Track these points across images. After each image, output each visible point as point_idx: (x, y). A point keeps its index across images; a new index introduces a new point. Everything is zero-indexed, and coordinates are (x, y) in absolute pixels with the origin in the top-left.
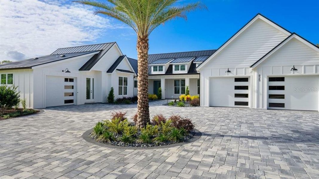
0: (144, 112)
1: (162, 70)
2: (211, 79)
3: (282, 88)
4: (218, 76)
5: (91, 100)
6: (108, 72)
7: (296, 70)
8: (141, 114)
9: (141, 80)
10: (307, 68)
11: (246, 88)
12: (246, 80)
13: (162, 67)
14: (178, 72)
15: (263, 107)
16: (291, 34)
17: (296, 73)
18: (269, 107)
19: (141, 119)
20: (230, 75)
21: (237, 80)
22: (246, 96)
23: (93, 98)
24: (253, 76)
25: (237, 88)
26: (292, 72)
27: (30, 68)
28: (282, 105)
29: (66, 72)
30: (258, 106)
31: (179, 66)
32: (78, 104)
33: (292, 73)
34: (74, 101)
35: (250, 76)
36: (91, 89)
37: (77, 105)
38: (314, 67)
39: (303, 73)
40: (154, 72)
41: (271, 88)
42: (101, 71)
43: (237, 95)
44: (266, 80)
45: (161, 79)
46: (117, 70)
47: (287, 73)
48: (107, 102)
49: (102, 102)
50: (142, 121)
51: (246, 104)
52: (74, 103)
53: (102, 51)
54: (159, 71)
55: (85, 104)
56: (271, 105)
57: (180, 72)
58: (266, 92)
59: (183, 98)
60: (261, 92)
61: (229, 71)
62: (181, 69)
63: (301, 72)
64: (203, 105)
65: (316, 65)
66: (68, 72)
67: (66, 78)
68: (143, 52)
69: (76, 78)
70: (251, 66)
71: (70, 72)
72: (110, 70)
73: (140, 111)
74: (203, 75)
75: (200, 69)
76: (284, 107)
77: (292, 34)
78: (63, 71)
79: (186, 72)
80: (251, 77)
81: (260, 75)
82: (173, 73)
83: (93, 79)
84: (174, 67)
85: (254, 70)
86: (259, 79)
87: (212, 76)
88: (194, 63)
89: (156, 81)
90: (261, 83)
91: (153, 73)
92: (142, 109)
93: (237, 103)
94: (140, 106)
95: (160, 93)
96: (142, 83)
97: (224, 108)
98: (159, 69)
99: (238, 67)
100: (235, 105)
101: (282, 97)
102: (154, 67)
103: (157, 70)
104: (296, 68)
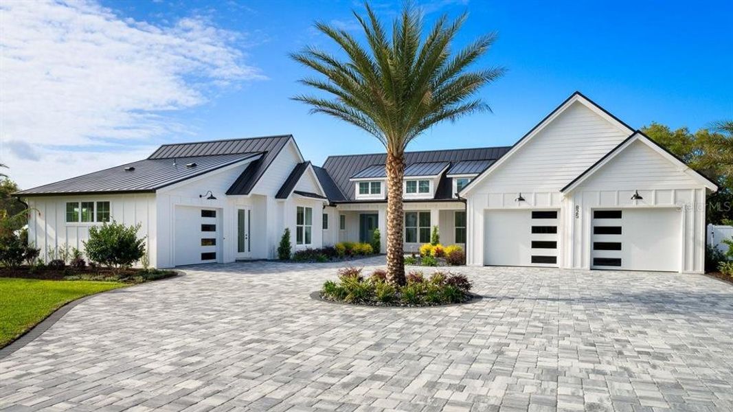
0: (398, 265)
1: (379, 192)
2: (487, 213)
3: (617, 230)
4: (501, 207)
5: (245, 255)
6: (277, 197)
7: (641, 198)
8: (394, 268)
9: (394, 219)
10: (660, 194)
11: (553, 230)
12: (552, 215)
13: (378, 184)
14: (413, 196)
15: (582, 265)
16: (632, 133)
17: (641, 204)
18: (594, 265)
19: (393, 275)
20: (523, 205)
21: (537, 215)
22: (552, 245)
23: (249, 251)
24: (565, 207)
25: (536, 230)
26: (635, 201)
27: (153, 191)
28: (617, 262)
29: (208, 198)
30: (574, 264)
31: (415, 182)
32: (225, 261)
33: (634, 204)
34: (217, 256)
35: (560, 209)
36: (246, 232)
37: (223, 264)
38: (672, 193)
39: (652, 204)
40: (361, 195)
41: (598, 230)
42: (265, 196)
43: (536, 245)
44: (588, 216)
45: (378, 211)
46: (295, 192)
47: (625, 203)
48: (278, 258)
49: (266, 257)
50: (395, 278)
51: (552, 260)
52: (217, 260)
53: (265, 153)
54: (373, 192)
55: (236, 261)
56: (598, 262)
57: (417, 195)
58: (588, 238)
59: (428, 251)
60: (580, 239)
61: (521, 199)
62: (420, 188)
63: (649, 201)
64: (471, 263)
65: (676, 191)
66: (212, 197)
67: (203, 209)
68: (396, 177)
69: (221, 209)
70: (562, 191)
71: (215, 198)
72: (282, 193)
73: (391, 264)
74: (472, 205)
75: (467, 194)
76: (620, 265)
77: (636, 132)
78: (201, 196)
79: (430, 195)
80: (562, 210)
81: (577, 207)
83: (249, 211)
84: (405, 185)
85: (568, 196)
86: (577, 214)
87: (490, 208)
88: (448, 176)
89: (364, 215)
90: (579, 220)
91: (359, 196)
92: (395, 261)
93: (535, 259)
94: (392, 257)
95: (377, 240)
96: (395, 222)
97: (513, 268)
98: (372, 190)
99: (539, 191)
100: (533, 262)
101: (617, 246)
102: (361, 185)
103: (367, 192)
104: (640, 195)
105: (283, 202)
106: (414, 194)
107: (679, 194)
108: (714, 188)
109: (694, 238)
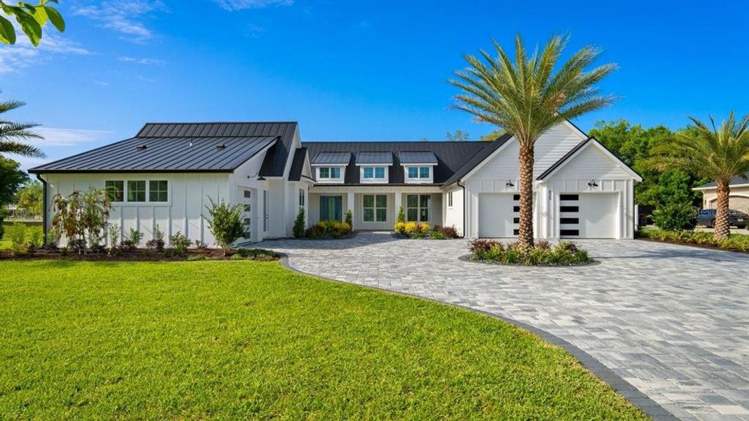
1: (338, 176)
2: (481, 196)
3: (576, 209)
4: (492, 191)
6: (289, 179)
10: (605, 182)
13: (338, 170)
15: (554, 235)
16: (588, 138)
17: (594, 190)
18: (562, 235)
21: (516, 197)
23: (268, 230)
24: (540, 192)
25: (516, 209)
27: (232, 171)
28: (576, 233)
29: (258, 180)
31: (372, 169)
32: (258, 240)
33: (589, 190)
34: (251, 235)
36: (267, 212)
38: (613, 182)
39: (601, 190)
40: (322, 179)
41: (563, 209)
43: (516, 221)
44: (558, 198)
45: (347, 194)
46: (303, 176)
47: (583, 189)
48: (293, 237)
49: (284, 236)
52: (251, 239)
54: (333, 177)
56: (565, 233)
57: (375, 180)
58: (558, 215)
60: (552, 216)
61: (510, 185)
62: (376, 174)
64: (469, 237)
65: (615, 181)
67: (246, 189)
71: (263, 180)
72: (293, 176)
74: (469, 189)
75: (466, 180)
76: (578, 235)
77: (590, 138)
79: (385, 180)
80: (537, 194)
81: (550, 192)
82: (361, 182)
83: (268, 192)
84: (362, 171)
86: (550, 197)
87: (483, 192)
88: (401, 165)
90: (552, 201)
91: (319, 180)
93: (516, 232)
95: (350, 219)
98: (331, 174)
100: (514, 234)
101: (575, 221)
102: (322, 170)
103: (327, 176)
104: (596, 183)
105: (294, 184)
106: (371, 179)
107: (617, 183)
108: (639, 179)
109: (627, 214)
